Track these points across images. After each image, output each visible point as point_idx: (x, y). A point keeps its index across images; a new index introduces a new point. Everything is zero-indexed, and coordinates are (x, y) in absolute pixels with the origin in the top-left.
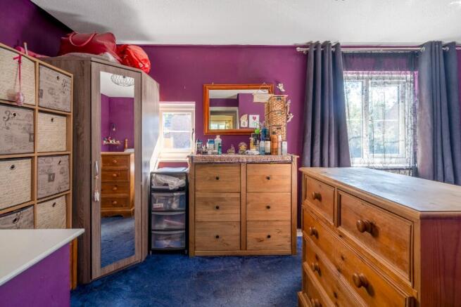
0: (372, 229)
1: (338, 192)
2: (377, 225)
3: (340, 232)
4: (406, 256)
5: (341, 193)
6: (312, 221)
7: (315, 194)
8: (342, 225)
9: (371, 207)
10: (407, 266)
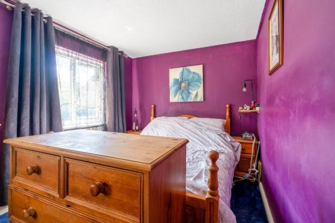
0: (104, 189)
1: (65, 160)
2: (110, 183)
3: (67, 202)
4: (136, 203)
5: (68, 160)
6: (27, 201)
7: (32, 168)
8: (70, 194)
9: (104, 168)
10: (138, 211)
